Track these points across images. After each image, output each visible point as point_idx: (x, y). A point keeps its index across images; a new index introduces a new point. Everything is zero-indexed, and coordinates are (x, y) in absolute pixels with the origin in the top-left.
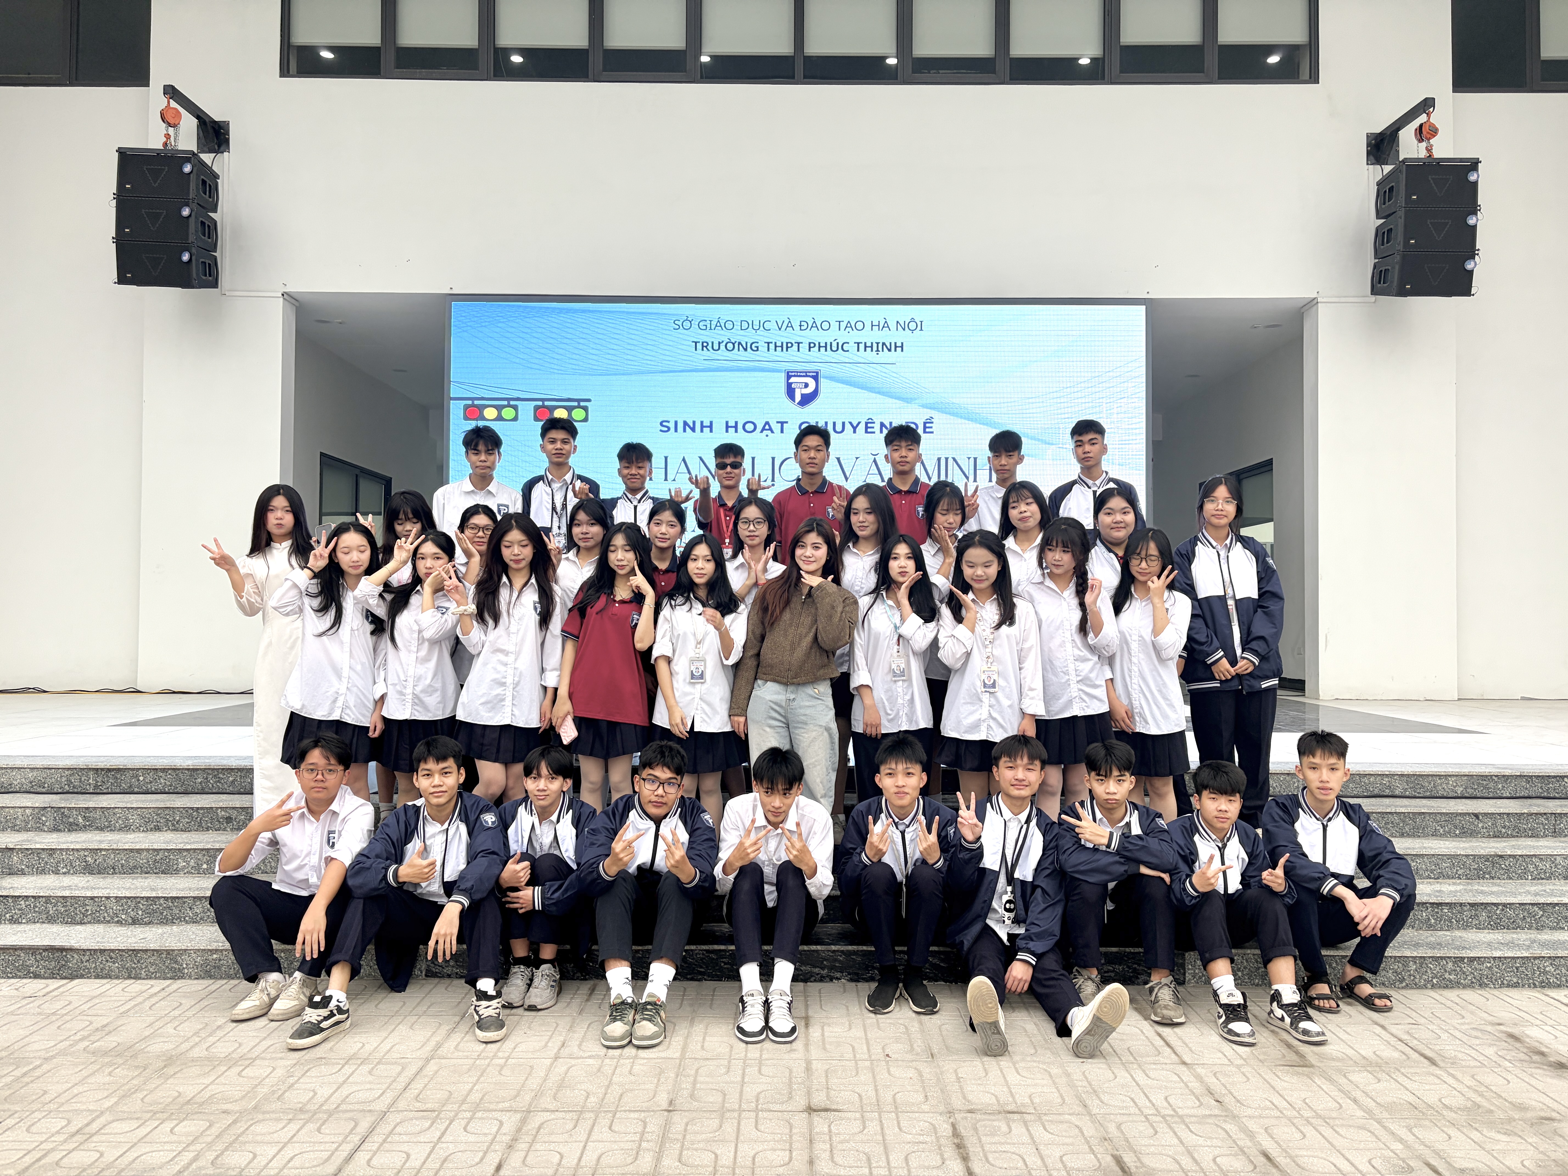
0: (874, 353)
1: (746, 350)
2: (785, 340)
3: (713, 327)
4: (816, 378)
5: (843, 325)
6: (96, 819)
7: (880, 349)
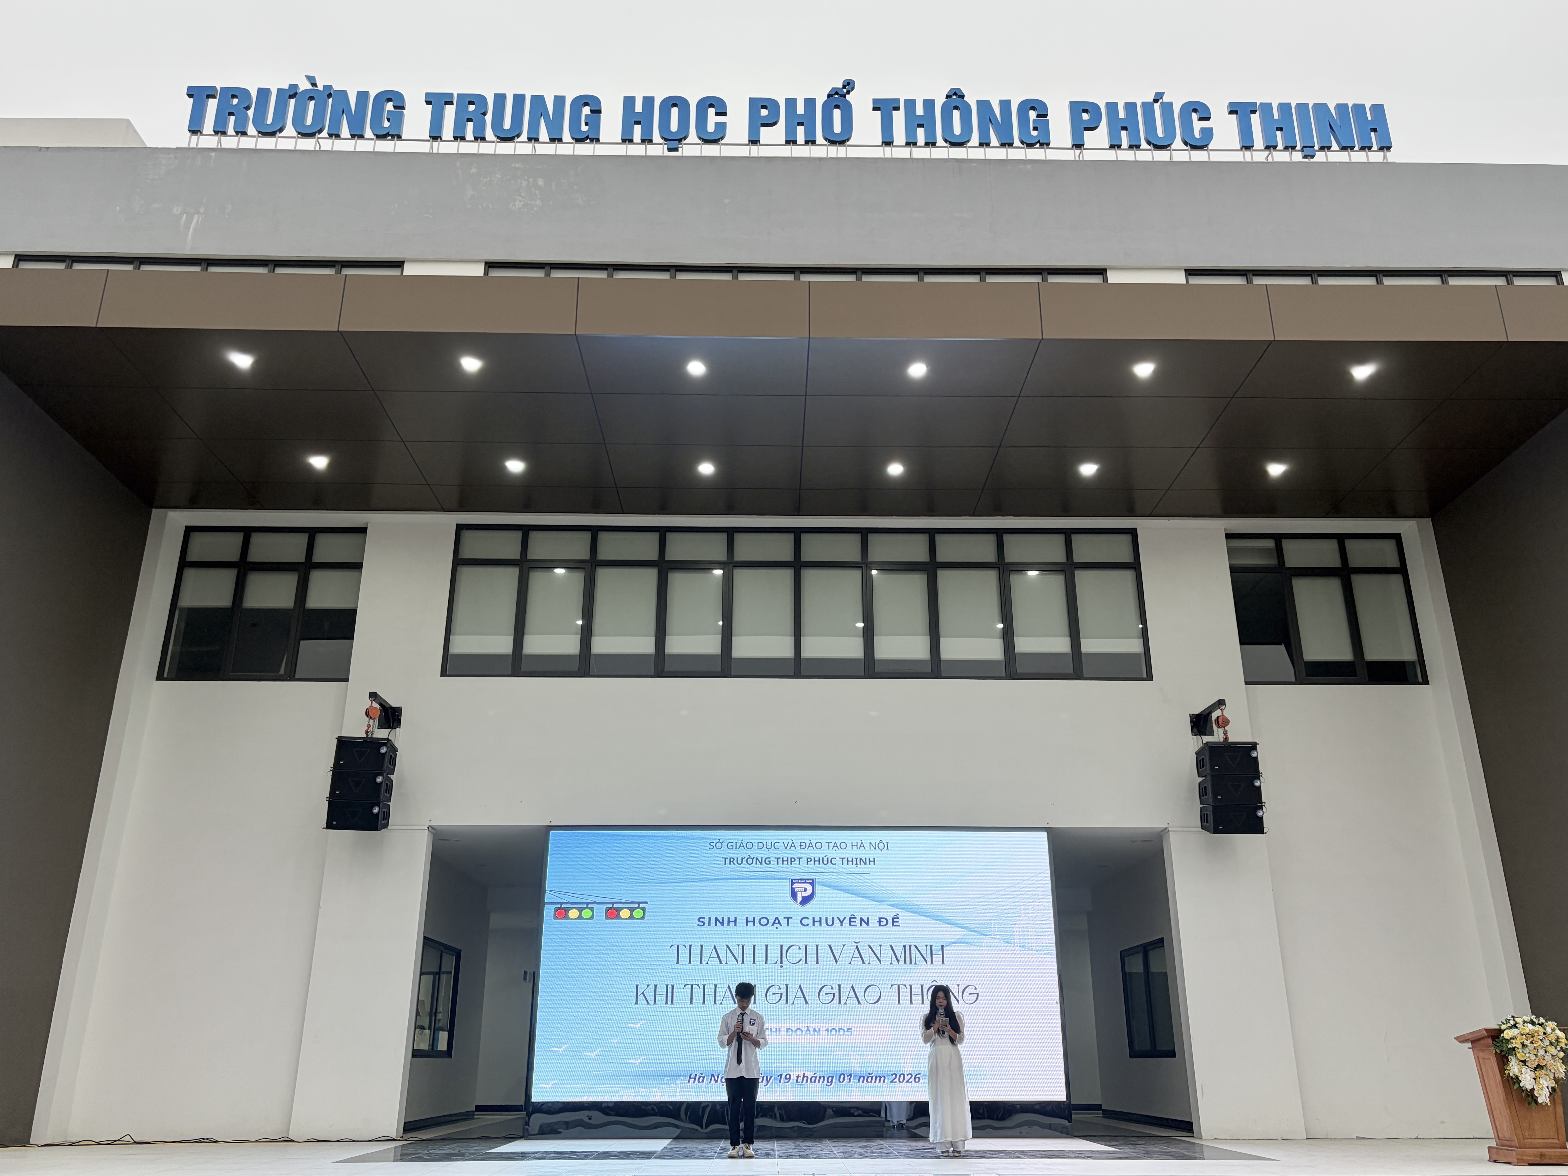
0: (854, 866)
1: (761, 863)
2: (790, 856)
3: (738, 847)
4: (812, 884)
5: (831, 845)
7: (858, 863)
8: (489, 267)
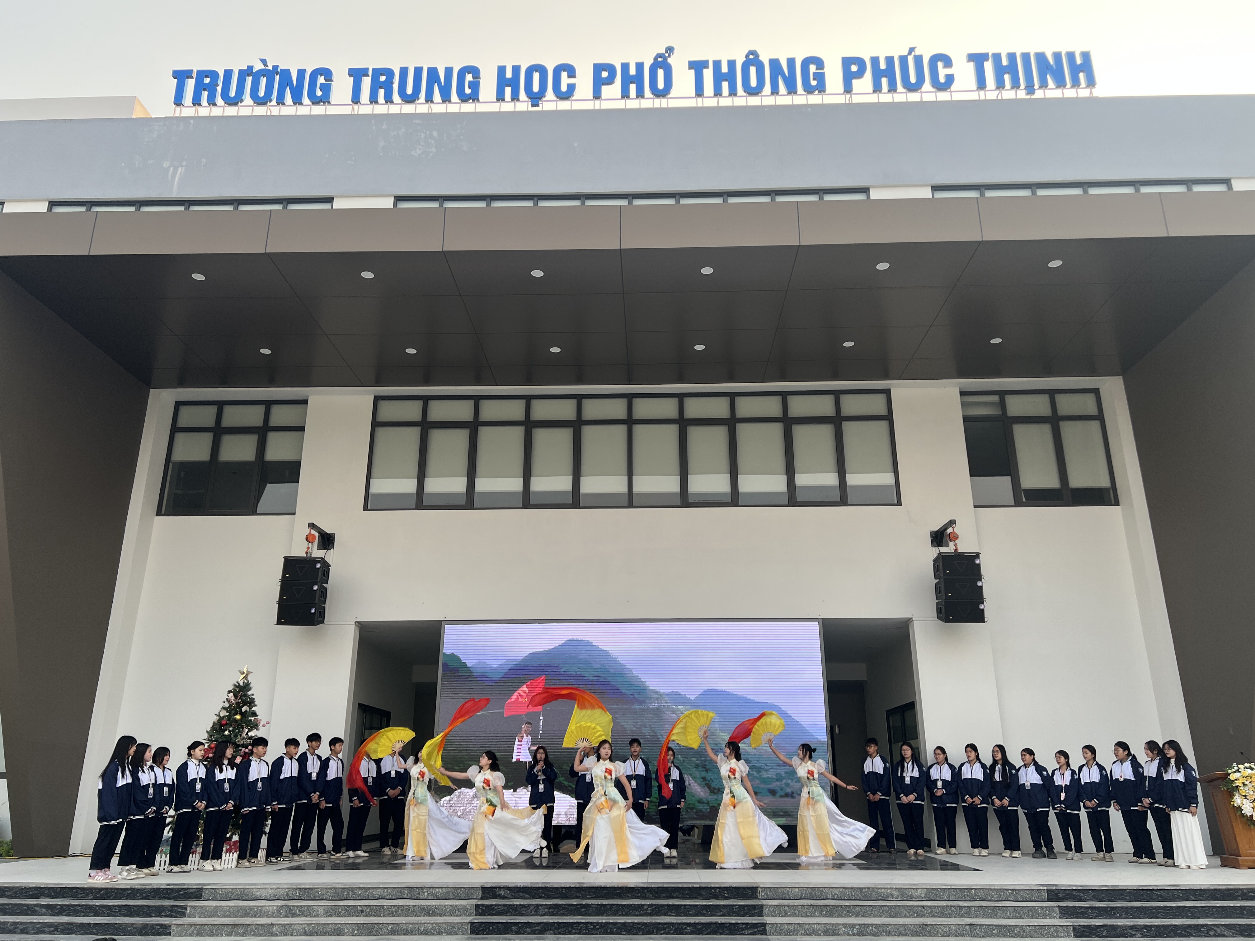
6: (304, 911)
8: (398, 200)
